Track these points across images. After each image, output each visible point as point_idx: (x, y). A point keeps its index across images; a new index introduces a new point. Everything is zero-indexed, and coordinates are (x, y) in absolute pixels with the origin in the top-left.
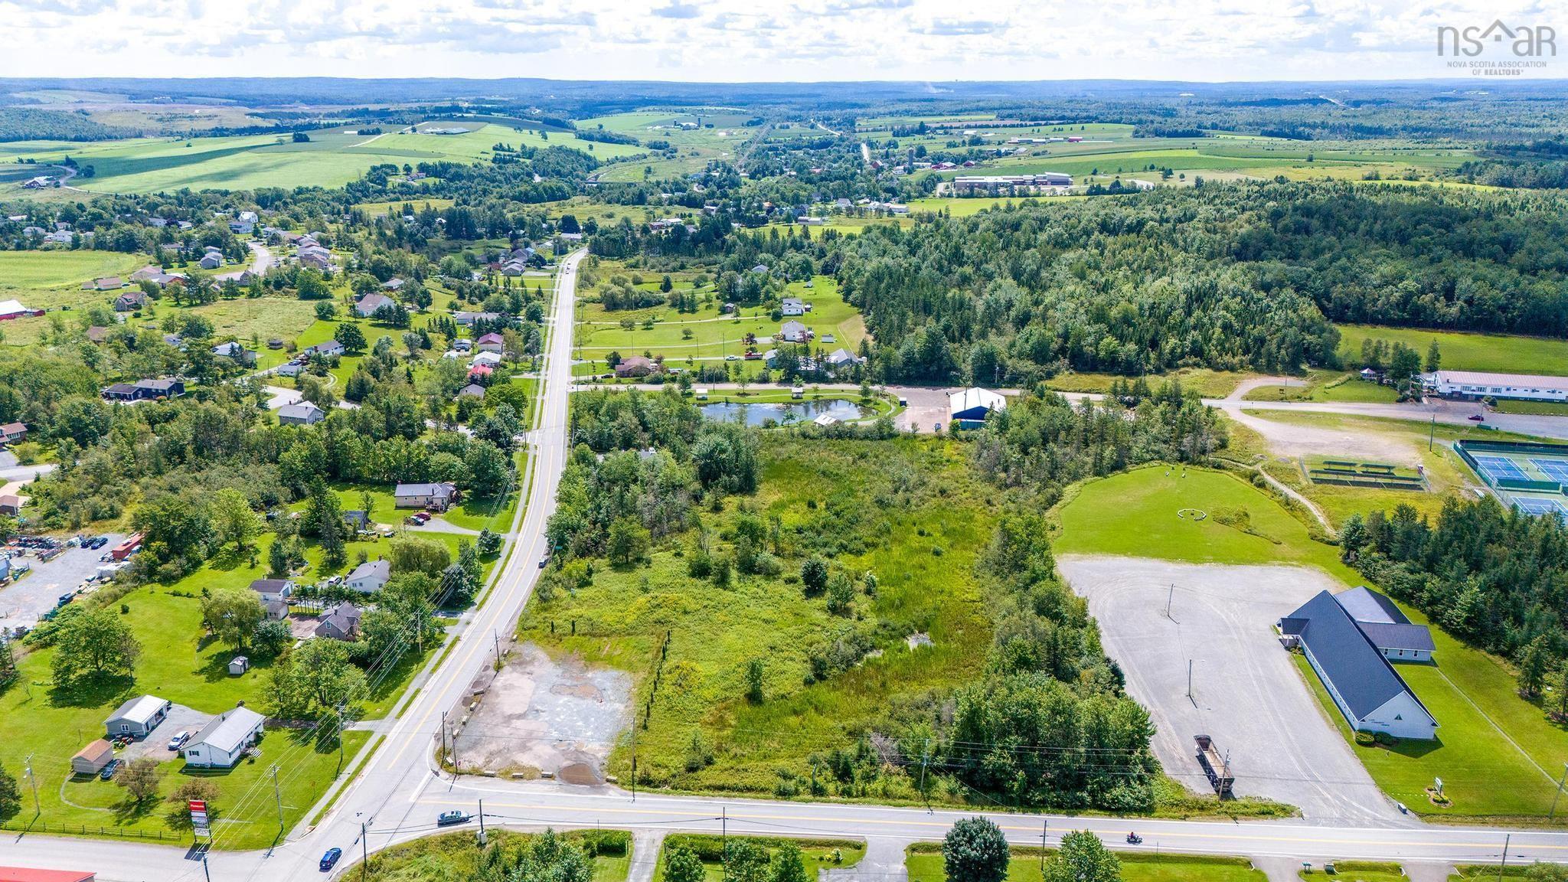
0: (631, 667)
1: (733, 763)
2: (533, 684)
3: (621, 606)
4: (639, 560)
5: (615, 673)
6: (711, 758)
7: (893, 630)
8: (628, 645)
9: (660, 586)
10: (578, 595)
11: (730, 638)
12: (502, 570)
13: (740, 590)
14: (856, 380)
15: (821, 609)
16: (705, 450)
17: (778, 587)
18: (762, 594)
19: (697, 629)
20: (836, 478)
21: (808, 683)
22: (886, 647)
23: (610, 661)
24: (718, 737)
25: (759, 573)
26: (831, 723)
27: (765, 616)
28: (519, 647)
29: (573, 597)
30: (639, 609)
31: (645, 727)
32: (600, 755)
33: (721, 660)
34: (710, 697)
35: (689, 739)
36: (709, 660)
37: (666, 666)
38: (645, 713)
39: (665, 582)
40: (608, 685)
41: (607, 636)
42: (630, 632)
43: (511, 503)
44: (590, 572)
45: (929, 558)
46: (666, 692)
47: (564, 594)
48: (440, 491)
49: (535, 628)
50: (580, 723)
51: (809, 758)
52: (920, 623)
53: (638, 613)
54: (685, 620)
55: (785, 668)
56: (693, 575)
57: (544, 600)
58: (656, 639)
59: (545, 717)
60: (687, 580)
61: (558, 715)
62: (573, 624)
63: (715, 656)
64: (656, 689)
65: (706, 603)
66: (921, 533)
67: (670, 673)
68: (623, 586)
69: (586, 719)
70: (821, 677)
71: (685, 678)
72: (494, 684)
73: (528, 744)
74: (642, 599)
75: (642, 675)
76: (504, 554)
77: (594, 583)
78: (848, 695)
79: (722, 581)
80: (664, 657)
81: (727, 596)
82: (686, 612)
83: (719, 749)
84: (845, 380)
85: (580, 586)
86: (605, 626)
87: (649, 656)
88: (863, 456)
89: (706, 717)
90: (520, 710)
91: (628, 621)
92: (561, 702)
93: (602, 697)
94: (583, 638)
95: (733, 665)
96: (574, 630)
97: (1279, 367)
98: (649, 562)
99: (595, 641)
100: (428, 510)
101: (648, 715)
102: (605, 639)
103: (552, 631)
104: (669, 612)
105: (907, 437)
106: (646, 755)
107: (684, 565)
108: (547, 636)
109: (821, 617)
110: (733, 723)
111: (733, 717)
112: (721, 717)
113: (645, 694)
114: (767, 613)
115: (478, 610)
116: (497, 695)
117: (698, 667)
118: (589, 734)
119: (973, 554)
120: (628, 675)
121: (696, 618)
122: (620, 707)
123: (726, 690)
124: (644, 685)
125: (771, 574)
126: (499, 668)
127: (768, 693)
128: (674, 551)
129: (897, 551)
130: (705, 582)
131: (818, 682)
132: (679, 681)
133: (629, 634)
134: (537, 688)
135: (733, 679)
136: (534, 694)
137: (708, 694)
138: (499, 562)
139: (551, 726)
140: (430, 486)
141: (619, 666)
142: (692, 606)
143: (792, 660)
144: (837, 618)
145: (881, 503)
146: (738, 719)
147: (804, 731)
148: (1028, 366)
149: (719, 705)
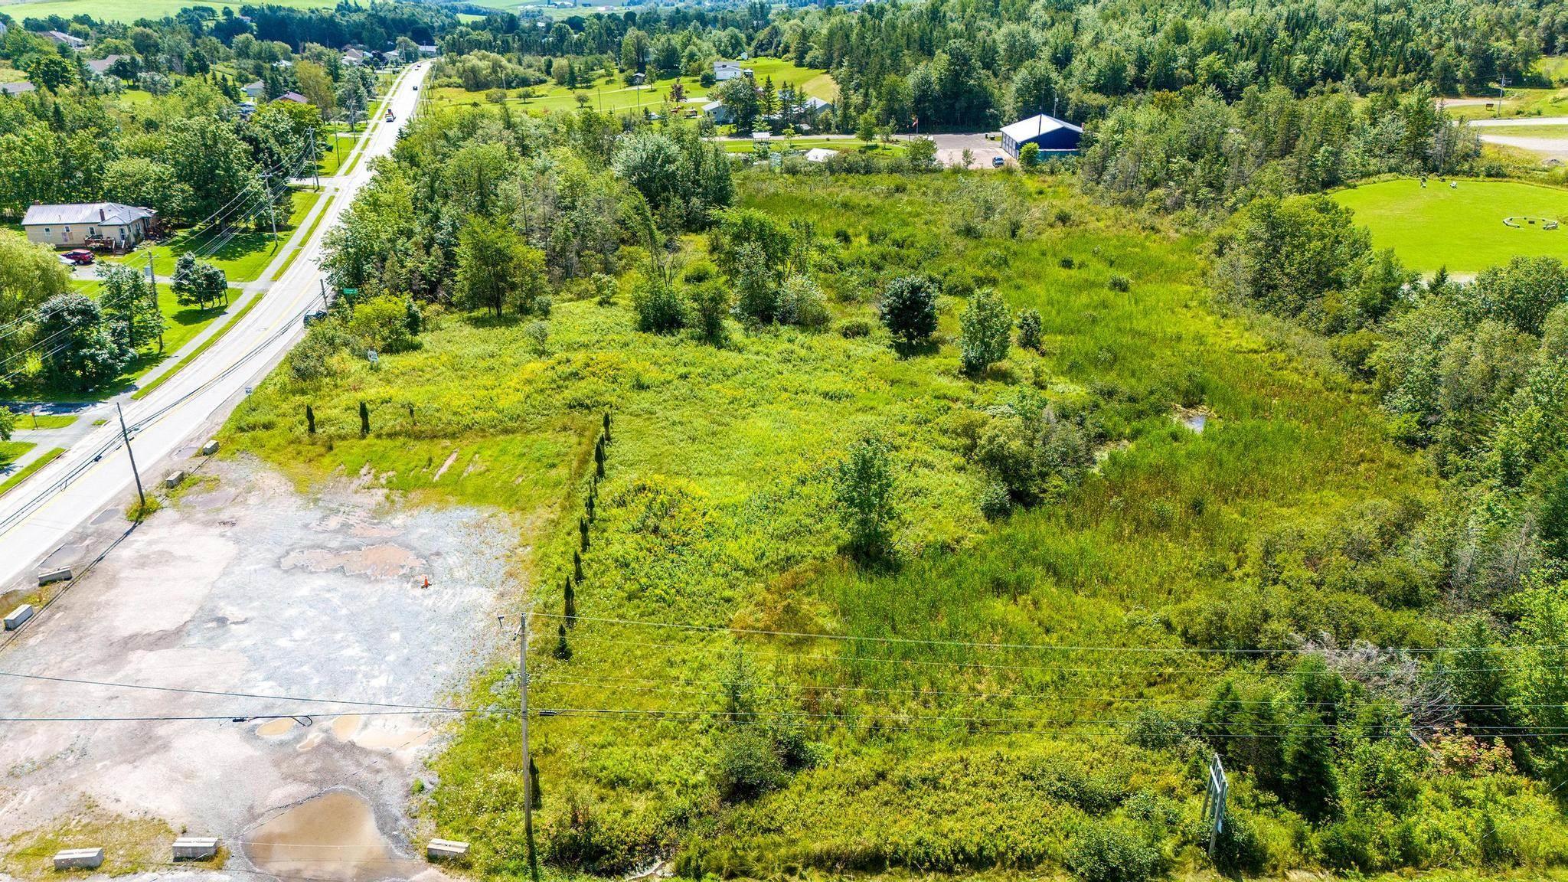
0: (513, 499)
1: (875, 756)
2: (231, 549)
3: (488, 380)
4: (524, 310)
5: (470, 514)
6: (798, 744)
7: (1132, 399)
8: (504, 452)
9: (570, 347)
10: (385, 366)
11: (759, 425)
12: (221, 333)
13: (754, 349)
14: (846, 128)
15: (946, 372)
17: (828, 342)
18: (803, 352)
19: (675, 416)
20: (869, 211)
21: (995, 512)
22: (1135, 436)
23: (455, 488)
24: (798, 670)
25: (783, 322)
26: (1116, 613)
27: (831, 388)
28: (213, 467)
29: (375, 369)
30: (529, 382)
31: (563, 652)
32: (408, 756)
33: (748, 474)
34: (748, 560)
35: (715, 682)
36: (718, 473)
37: (608, 490)
38: (560, 609)
39: (584, 339)
40: (451, 540)
41: (453, 436)
42: (509, 426)
43: (270, 246)
44: (414, 323)
45: (1110, 295)
46: (616, 549)
47: (355, 366)
48: (118, 216)
49: (267, 426)
50: (355, 651)
51: (1127, 727)
52: (1184, 384)
53: (528, 389)
54: (644, 399)
55: (921, 483)
56: (645, 326)
57: (302, 374)
58: (574, 439)
59: (242, 636)
60: (632, 335)
61: (287, 629)
62: (364, 413)
63: (726, 467)
64: (585, 544)
65: (682, 370)
66: (1067, 264)
67: (622, 504)
68: (491, 347)
69: (373, 638)
70: (1023, 498)
71: (666, 511)
72: (113, 553)
73: (162, 730)
74: (537, 366)
75: (543, 514)
76: (232, 311)
77: (427, 346)
78: (1118, 537)
79: (712, 333)
80: (600, 472)
81: (727, 358)
82: (641, 386)
83: (811, 705)
84: (827, 129)
85: (389, 349)
86: (446, 416)
87: (562, 472)
88: (900, 189)
89: (744, 613)
90: (166, 622)
91: (502, 404)
92: (304, 591)
93: (429, 569)
94: (387, 443)
95: (787, 482)
96: (366, 427)
97: (1460, 89)
98: (546, 312)
99: (421, 449)
100: (92, 250)
101: (570, 611)
102: (447, 442)
103: (312, 429)
104: (601, 385)
105: (956, 171)
106: (571, 746)
107: (624, 313)
108: (297, 441)
109: (959, 387)
110: (831, 624)
111: (823, 608)
112: (788, 609)
113: (557, 560)
114: (833, 382)
115: (134, 398)
116: (112, 582)
117: (695, 488)
118: (380, 682)
119: (1189, 288)
120: (505, 517)
121: (666, 395)
122: (487, 598)
123: (783, 538)
124: (550, 538)
125: (813, 322)
126: (142, 512)
127: (904, 541)
128: (597, 299)
129: (1038, 290)
130: (669, 338)
131: (1020, 508)
132: (651, 522)
133: (506, 431)
134: (239, 558)
135: (795, 512)
136: (225, 573)
137: (740, 549)
138: (216, 324)
139: (257, 662)
140: (97, 207)
141: (480, 496)
142: (652, 375)
143: (929, 466)
144: (989, 385)
145: (969, 232)
146: (845, 611)
147: (1053, 639)
149: (775, 579)
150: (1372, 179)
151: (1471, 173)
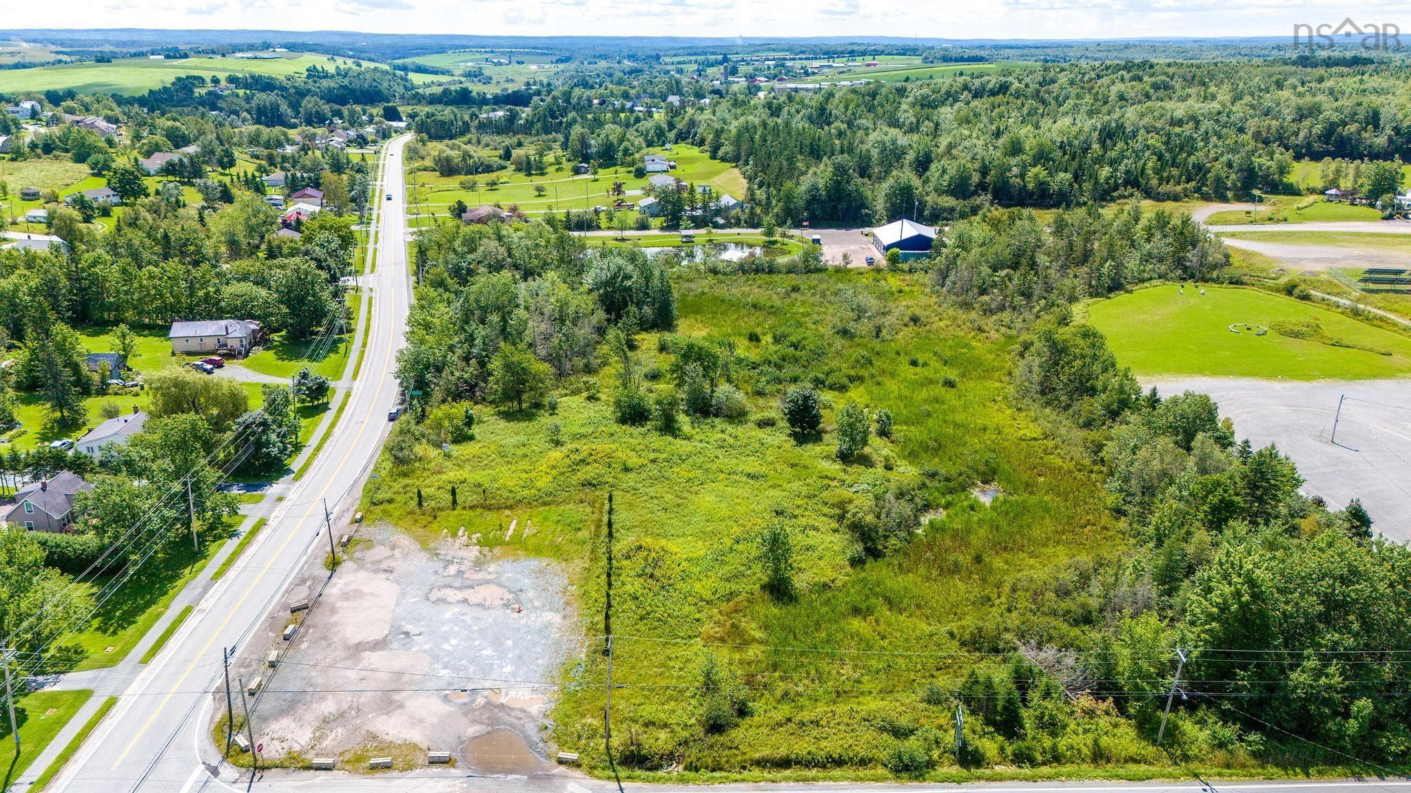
0: (557, 552)
1: (785, 710)
2: (395, 589)
3: (524, 465)
4: (538, 406)
5: (535, 563)
6: (744, 703)
7: (948, 480)
8: (546, 519)
9: (577, 437)
10: (454, 454)
11: (706, 500)
12: (333, 425)
13: (698, 437)
14: (753, 223)
15: (827, 457)
16: (605, 275)
17: (747, 432)
18: (732, 441)
19: (652, 491)
20: (773, 311)
21: (856, 562)
22: (946, 507)
23: (519, 545)
24: (741, 662)
25: (716, 416)
26: (924, 627)
27: (749, 470)
28: (366, 531)
29: (448, 456)
30: (554, 467)
31: (606, 652)
32: (535, 709)
33: (703, 535)
34: (707, 595)
35: (697, 668)
36: (684, 535)
37: (618, 548)
38: (602, 626)
39: (583, 430)
40: (526, 582)
41: (511, 507)
42: (545, 500)
43: (342, 347)
44: (469, 420)
45: (939, 390)
46: (629, 588)
47: (433, 453)
48: (238, 330)
49: (390, 501)
50: (488, 652)
51: (922, 693)
52: (982, 468)
53: (554, 472)
54: (630, 479)
55: (811, 542)
56: (623, 421)
57: (399, 461)
58: (589, 510)
59: (422, 644)
60: (615, 427)
61: (446, 639)
62: (453, 492)
63: (689, 530)
64: (610, 585)
65: (652, 456)
66: (914, 363)
67: (628, 557)
68: (522, 438)
69: (497, 643)
70: (874, 553)
71: (656, 564)
72: (327, 591)
73: (397, 697)
74: (556, 454)
75: (579, 564)
76: (334, 405)
77: (478, 437)
78: (928, 579)
79: (669, 427)
80: (610, 535)
81: (680, 445)
82: (627, 470)
83: (750, 681)
84: (738, 224)
85: (456, 441)
86: (506, 494)
87: (584, 534)
88: (796, 289)
89: (708, 628)
90: (376, 634)
91: (540, 484)
92: (448, 615)
93: (518, 601)
94: (471, 513)
95: (728, 542)
96: (454, 502)
97: (1230, 194)
98: (553, 408)
99: (492, 517)
100: (223, 355)
101: (608, 630)
102: (507, 512)
103: (420, 504)
104: (601, 469)
105: (838, 270)
106: (622, 705)
107: (605, 410)
108: (411, 513)
109: (835, 468)
110: (758, 635)
111: (754, 625)
112: (733, 625)
113: (594, 595)
114: (752, 465)
115: (295, 479)
116: (333, 610)
117: (672, 546)
118: (508, 669)
119: (998, 384)
120: (556, 566)
121: (644, 476)
122: (556, 619)
123: (728, 580)
124: (586, 579)
125: (736, 416)
126: (334, 564)
127: (800, 582)
128: (585, 394)
129: (892, 386)
130: (641, 430)
131: (871, 559)
132: (649, 570)
133: (545, 504)
134: (403, 594)
135: (734, 563)
136: (398, 604)
137: (703, 588)
138: (327, 418)
139: (436, 658)
140: (223, 323)
141: (538, 551)
142: (633, 461)
143: (816, 529)
144: (855, 469)
145: (845, 333)
146: (766, 627)
147: (885, 643)
148: (949, 201)
149: (725, 606)
150: (1147, 284)
151: (1217, 281)
